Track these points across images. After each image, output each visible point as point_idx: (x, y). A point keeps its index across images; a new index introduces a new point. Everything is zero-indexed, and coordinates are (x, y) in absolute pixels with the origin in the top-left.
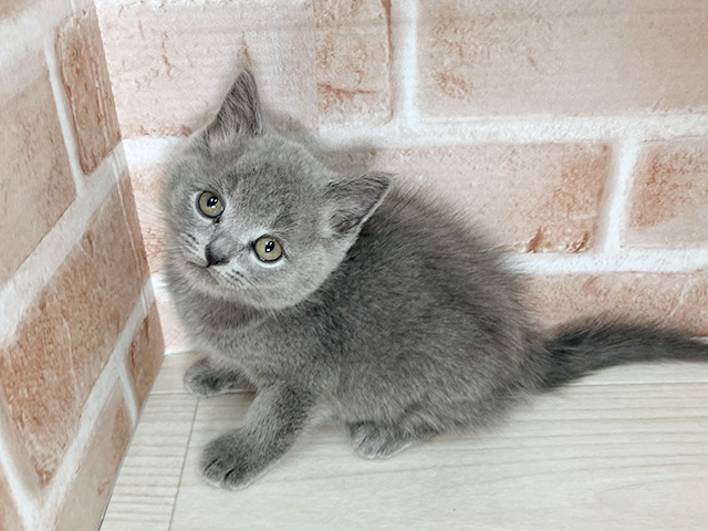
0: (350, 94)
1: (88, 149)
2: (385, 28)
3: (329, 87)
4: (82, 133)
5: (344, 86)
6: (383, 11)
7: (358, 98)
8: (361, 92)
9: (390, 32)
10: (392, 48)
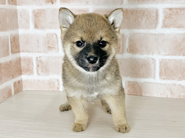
0: (52, 48)
1: (13, 51)
2: (56, 39)
3: (49, 47)
4: (13, 48)
5: (51, 47)
6: (56, 37)
7: (53, 49)
8: (54, 48)
9: (57, 40)
10: (57, 42)
